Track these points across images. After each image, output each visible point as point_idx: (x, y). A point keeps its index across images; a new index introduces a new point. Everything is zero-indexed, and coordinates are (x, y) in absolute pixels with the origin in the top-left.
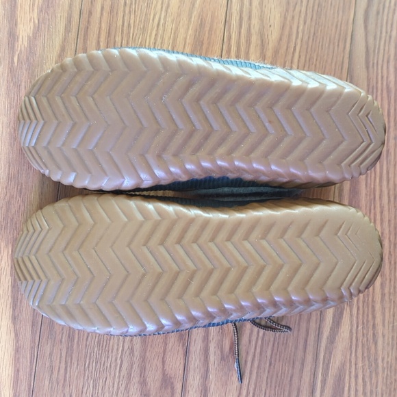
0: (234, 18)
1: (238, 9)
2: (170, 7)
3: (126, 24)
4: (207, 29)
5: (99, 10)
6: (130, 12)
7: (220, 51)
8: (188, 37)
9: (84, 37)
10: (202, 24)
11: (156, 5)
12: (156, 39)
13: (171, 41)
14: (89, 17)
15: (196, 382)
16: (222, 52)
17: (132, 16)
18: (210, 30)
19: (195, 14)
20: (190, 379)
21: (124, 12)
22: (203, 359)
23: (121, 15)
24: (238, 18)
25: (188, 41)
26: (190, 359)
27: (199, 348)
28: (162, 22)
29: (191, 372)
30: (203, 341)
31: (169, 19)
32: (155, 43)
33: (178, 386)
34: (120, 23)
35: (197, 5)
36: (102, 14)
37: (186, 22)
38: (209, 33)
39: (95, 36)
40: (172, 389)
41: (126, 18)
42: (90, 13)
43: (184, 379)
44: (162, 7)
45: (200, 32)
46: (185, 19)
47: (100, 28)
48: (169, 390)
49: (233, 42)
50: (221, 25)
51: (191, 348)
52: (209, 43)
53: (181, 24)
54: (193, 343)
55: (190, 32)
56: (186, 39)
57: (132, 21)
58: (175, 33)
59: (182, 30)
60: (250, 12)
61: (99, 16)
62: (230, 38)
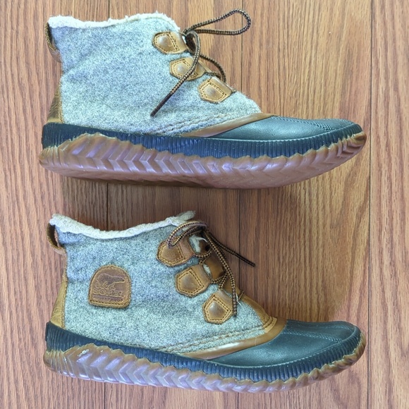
0: (379, 43)
1: (382, 35)
2: (319, 45)
3: (282, 68)
4: (355, 58)
5: (257, 59)
6: (284, 56)
7: (369, 76)
8: (338, 68)
9: (247, 85)
10: (349, 54)
11: (306, 46)
12: (309, 76)
13: (323, 75)
14: (249, 67)
15: (381, 377)
16: (371, 76)
17: (286, 60)
18: (358, 58)
19: (342, 46)
20: (374, 374)
21: (279, 57)
22: (384, 356)
23: (276, 60)
24: (383, 43)
25: (338, 72)
26: (372, 357)
27: (379, 346)
28: (313, 59)
29: (375, 368)
30: (383, 340)
31: (319, 56)
32: (309, 79)
33: (364, 381)
34: (276, 67)
35: (343, 39)
36: (260, 62)
37: (335, 56)
38: (357, 62)
39: (257, 83)
40: (359, 383)
41: (281, 62)
42: (250, 64)
43: (369, 374)
44: (312, 47)
45: (348, 63)
46: (333, 53)
47: (260, 75)
48: (356, 385)
49: (381, 66)
50: (368, 52)
51: (372, 347)
52: (358, 71)
53: (330, 58)
54: (373, 342)
55: (339, 64)
56: (336, 70)
57: (287, 64)
58: (326, 67)
59: (332, 64)
60: (394, 35)
61: (257, 65)
62: (377, 62)
